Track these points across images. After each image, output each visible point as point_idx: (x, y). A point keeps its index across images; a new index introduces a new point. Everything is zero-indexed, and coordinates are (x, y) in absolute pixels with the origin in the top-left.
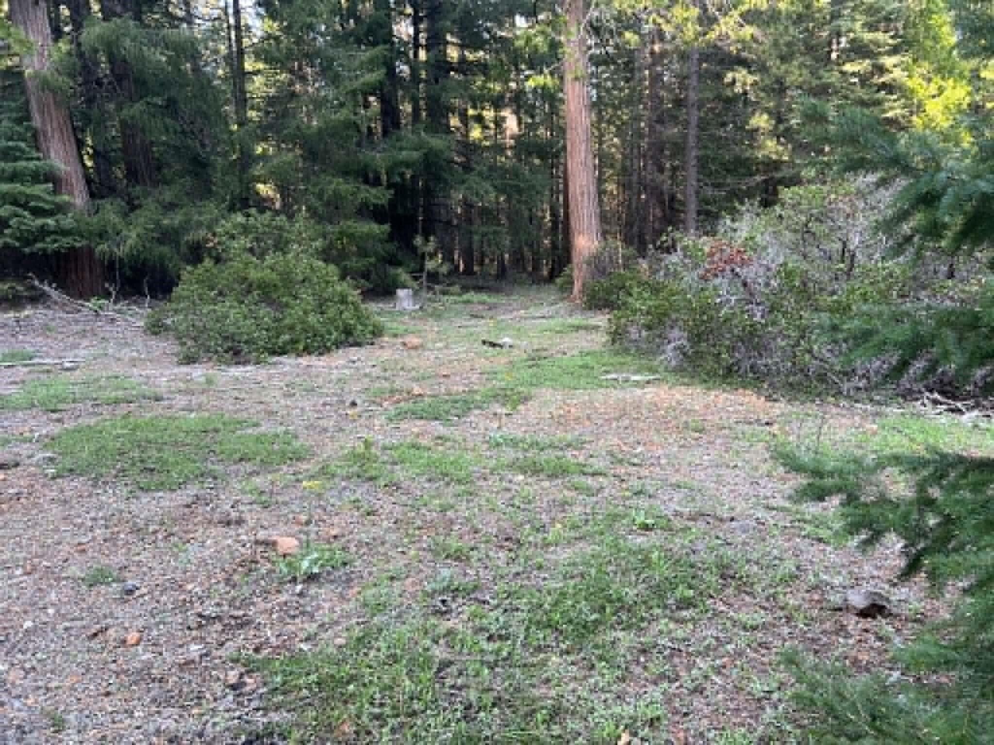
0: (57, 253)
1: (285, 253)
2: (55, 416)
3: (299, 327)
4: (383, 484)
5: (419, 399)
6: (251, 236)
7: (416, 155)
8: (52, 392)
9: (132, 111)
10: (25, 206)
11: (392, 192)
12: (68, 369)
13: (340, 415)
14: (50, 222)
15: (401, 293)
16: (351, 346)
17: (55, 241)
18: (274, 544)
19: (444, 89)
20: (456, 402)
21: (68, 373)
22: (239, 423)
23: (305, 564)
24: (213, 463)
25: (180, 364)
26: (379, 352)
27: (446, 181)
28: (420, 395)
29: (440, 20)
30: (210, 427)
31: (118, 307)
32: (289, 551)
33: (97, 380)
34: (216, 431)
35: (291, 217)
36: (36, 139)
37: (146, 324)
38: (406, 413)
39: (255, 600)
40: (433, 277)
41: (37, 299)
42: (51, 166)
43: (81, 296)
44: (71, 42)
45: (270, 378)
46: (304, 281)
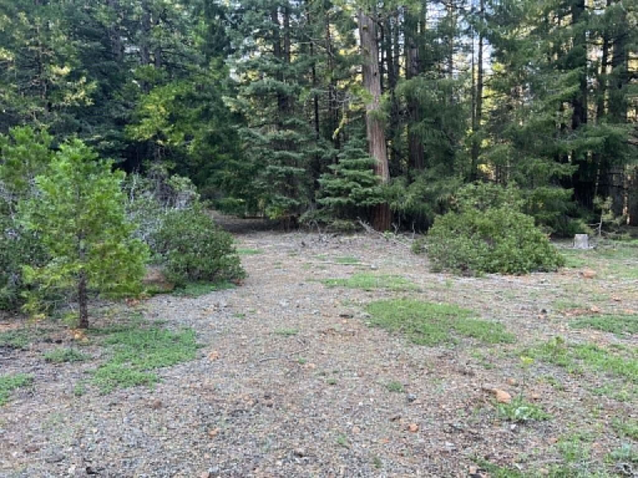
0: (371, 206)
1: (499, 208)
2: (369, 293)
3: (505, 256)
4: (570, 371)
5: (595, 315)
6: (477, 197)
7: (598, 140)
8: (367, 280)
9: (416, 128)
10: (359, 182)
11: (578, 166)
12: (373, 269)
13: (535, 318)
14: (370, 190)
15: (578, 237)
16: (542, 271)
17: (371, 200)
18: (495, 393)
19: (626, 92)
20: (629, 321)
21: (373, 271)
22: (468, 312)
23: (518, 412)
24: (453, 334)
25: (431, 272)
26: (561, 278)
27: (622, 157)
28: (596, 312)
29: (626, 43)
30: (452, 312)
31: (398, 237)
32: (505, 401)
33: (388, 276)
34: (455, 315)
35: (505, 185)
36: (367, 147)
37: (413, 247)
38: (586, 323)
39: (484, 425)
40: (606, 227)
41: (360, 230)
42: (374, 160)
43: (380, 230)
44: (390, 93)
45: (485, 286)
46: (510, 226)
